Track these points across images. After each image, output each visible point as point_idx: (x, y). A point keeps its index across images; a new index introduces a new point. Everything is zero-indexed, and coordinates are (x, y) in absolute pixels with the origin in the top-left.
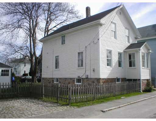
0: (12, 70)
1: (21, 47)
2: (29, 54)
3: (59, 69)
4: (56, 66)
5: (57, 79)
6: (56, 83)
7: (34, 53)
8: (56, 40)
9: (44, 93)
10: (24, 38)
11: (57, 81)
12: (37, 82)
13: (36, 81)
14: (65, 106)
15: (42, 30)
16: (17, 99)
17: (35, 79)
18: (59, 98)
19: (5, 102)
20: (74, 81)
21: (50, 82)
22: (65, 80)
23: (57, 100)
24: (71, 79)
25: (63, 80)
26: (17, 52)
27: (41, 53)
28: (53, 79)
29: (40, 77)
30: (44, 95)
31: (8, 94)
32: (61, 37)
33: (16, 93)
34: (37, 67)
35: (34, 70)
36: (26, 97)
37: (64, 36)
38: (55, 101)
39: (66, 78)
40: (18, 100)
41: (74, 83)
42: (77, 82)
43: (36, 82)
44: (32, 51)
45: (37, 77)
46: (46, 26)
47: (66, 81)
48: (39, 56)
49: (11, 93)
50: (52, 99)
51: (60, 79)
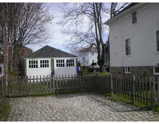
0: (77, 59)
1: (87, 35)
2: (95, 42)
3: (131, 56)
4: (127, 52)
5: (129, 68)
6: (127, 72)
7: (101, 39)
8: (125, 19)
9: (112, 88)
10: (88, 24)
11: (128, 71)
12: (106, 72)
13: (105, 70)
14: (145, 111)
15: (107, 11)
16: (79, 95)
17: (104, 68)
18: (134, 97)
19: (64, 99)
20: (152, 70)
21: (121, 72)
22: (139, 69)
23: (132, 99)
24: (147, 67)
25: (137, 69)
26: (83, 40)
27: (109, 39)
28: (123, 69)
29: (109, 66)
30: (113, 90)
31: (69, 88)
32: (131, 15)
33: (78, 87)
34: (105, 55)
35: (102, 58)
36: (90, 91)
37: (136, 12)
38: (128, 101)
39: (140, 67)
40: (80, 97)
41: (152, 73)
42: (156, 72)
43: (104, 72)
44: (98, 38)
45: (105, 66)
46: (111, 8)
47: (141, 71)
48: (106, 43)
49: (72, 87)
50: (124, 97)
51: (133, 67)
